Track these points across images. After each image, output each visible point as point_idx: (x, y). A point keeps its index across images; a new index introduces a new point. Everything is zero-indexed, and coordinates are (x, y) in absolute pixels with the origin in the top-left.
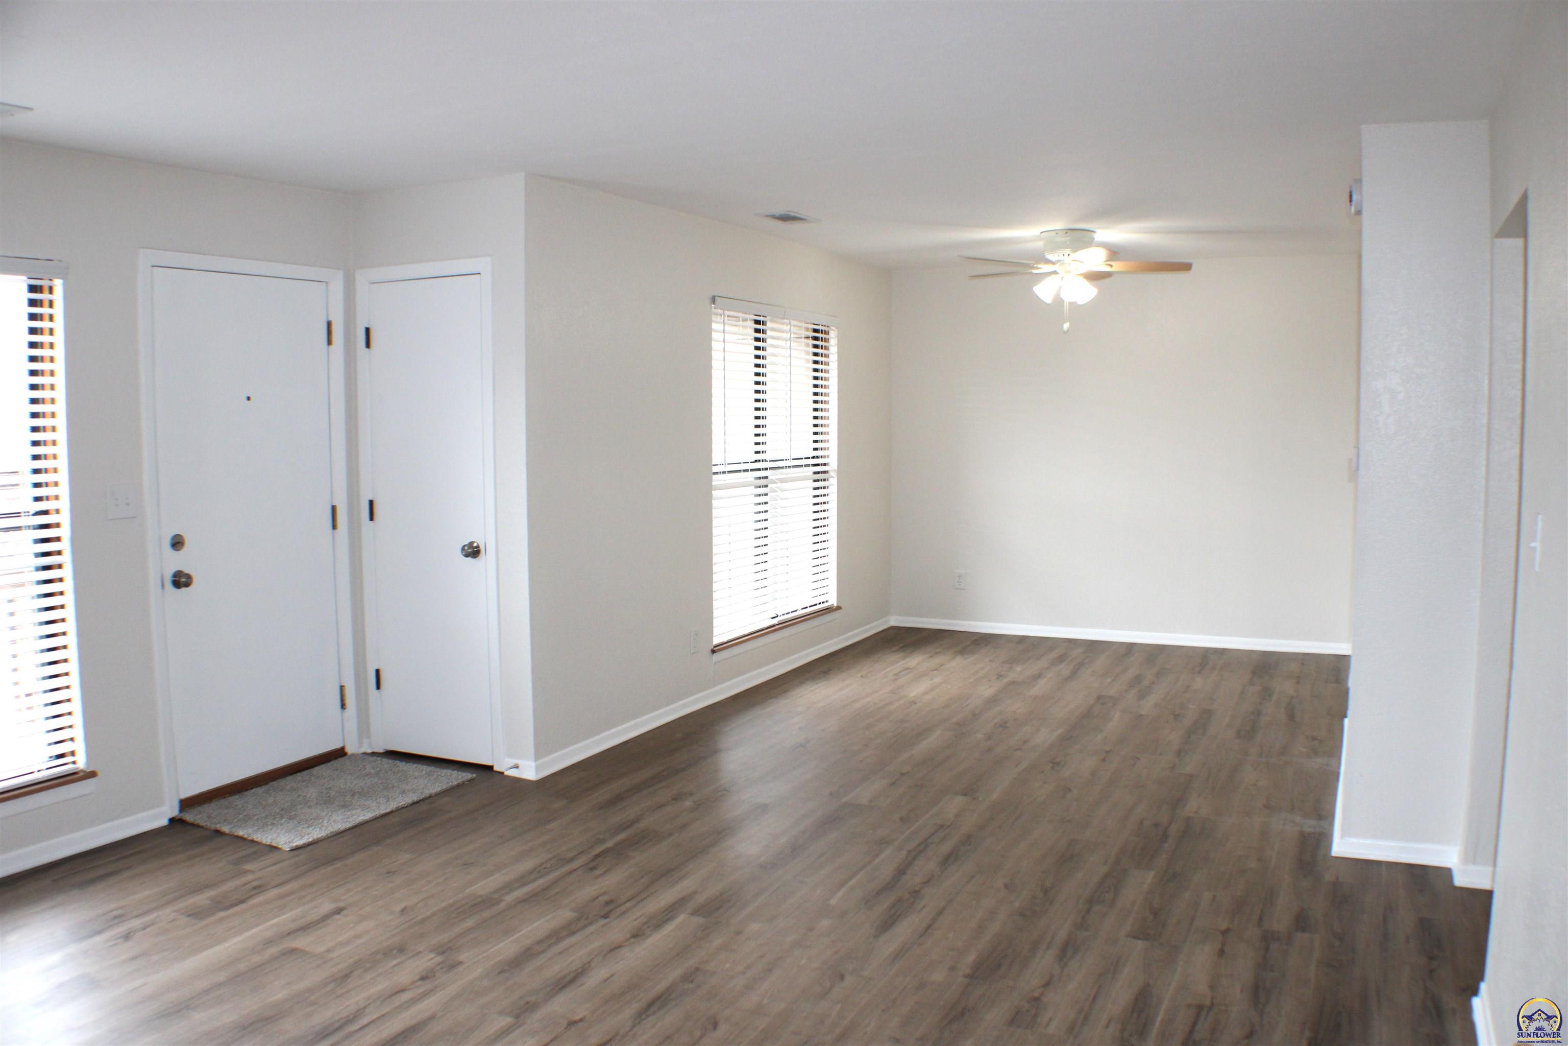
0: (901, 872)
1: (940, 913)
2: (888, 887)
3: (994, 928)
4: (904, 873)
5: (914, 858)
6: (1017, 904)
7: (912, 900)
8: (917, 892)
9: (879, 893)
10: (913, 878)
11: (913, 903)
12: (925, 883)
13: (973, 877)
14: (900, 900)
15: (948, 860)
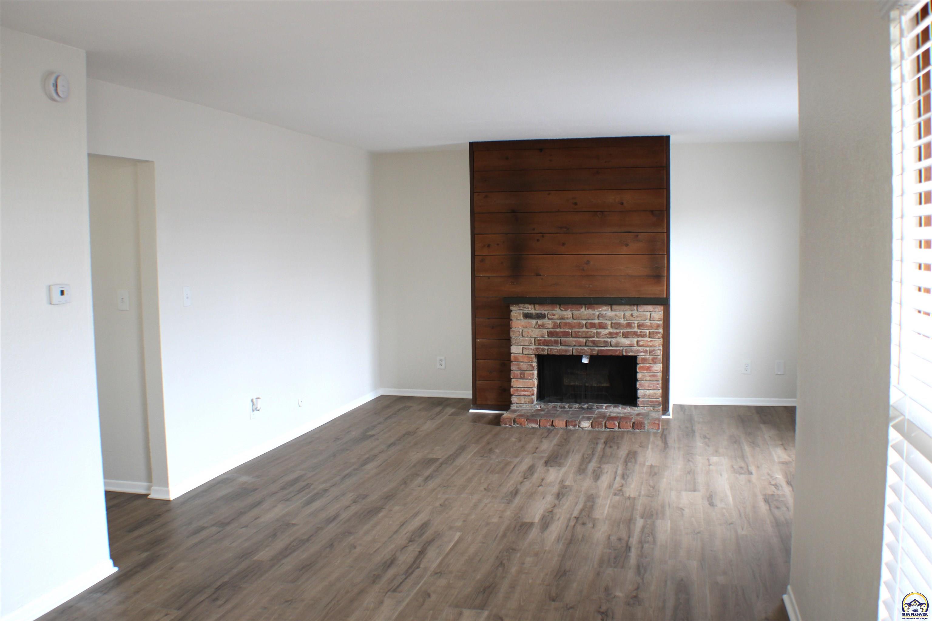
0: (422, 553)
1: (396, 532)
2: (430, 542)
3: (366, 527)
4: (420, 552)
5: (414, 562)
6: (352, 538)
7: (413, 537)
8: (410, 541)
9: (433, 540)
10: (413, 549)
11: (412, 535)
12: (406, 547)
13: (375, 552)
14: (421, 536)
15: (391, 563)
